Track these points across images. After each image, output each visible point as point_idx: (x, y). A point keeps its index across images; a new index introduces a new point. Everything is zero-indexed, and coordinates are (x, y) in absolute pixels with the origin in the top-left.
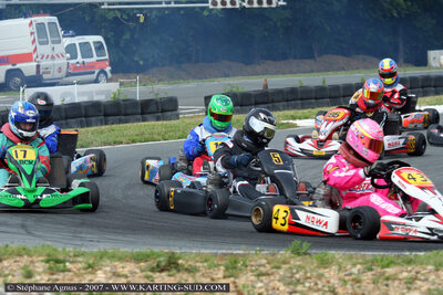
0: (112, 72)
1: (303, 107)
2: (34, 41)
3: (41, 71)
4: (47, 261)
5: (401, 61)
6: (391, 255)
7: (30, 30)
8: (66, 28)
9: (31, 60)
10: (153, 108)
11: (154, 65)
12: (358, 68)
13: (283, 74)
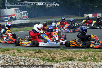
0: (29, 18)
2: (15, 12)
3: (16, 18)
4: (17, 51)
6: (78, 50)
7: (14, 10)
8: (21, 10)
9: (14, 16)
11: (36, 17)
13: (59, 18)
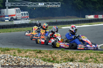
0: (29, 18)
1: (63, 25)
2: (15, 13)
3: (17, 18)
4: (18, 51)
7: (15, 10)
8: (21, 10)
9: (15, 16)
11: (37, 17)
12: (73, 18)
13: (60, 19)
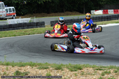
5: (84, 13)
10: (39, 24)
12: (74, 15)
